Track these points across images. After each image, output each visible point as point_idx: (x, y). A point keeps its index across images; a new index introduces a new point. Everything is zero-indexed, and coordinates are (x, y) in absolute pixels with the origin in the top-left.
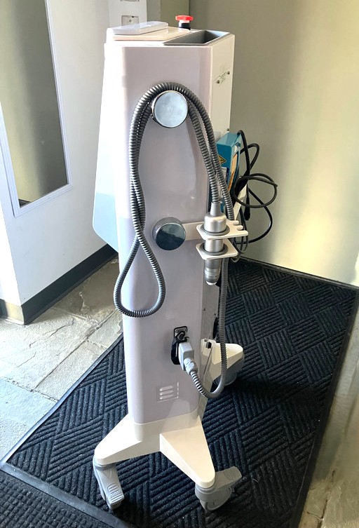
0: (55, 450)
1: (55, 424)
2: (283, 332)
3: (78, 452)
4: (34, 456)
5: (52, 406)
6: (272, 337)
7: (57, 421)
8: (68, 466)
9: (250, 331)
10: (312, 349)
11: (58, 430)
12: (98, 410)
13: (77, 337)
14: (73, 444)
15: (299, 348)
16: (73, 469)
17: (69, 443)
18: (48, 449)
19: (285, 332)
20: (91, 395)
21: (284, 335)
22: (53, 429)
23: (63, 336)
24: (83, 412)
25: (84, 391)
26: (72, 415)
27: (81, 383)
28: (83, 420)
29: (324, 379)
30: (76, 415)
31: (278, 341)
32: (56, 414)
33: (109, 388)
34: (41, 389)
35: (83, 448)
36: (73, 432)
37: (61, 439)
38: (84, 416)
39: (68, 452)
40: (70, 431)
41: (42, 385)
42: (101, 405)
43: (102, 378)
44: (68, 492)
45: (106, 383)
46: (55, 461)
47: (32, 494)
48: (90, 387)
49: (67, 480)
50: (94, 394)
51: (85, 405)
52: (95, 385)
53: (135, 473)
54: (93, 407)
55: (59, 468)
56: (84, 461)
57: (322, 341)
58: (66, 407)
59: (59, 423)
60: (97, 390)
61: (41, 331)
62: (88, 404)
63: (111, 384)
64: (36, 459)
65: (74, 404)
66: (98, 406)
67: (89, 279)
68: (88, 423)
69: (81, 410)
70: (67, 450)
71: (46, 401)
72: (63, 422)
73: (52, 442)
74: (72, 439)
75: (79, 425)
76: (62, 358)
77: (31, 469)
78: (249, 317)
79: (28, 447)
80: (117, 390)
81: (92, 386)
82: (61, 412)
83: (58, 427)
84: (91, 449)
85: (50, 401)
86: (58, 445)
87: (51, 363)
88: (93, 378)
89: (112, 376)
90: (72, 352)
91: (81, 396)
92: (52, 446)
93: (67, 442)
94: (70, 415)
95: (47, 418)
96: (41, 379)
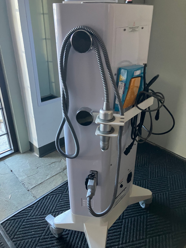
0: (23, 225)
1: (30, 211)
2: (166, 193)
3: (32, 231)
4: (13, 225)
5: (33, 201)
8: (25, 236)
11: (29, 215)
12: (51, 210)
13: (59, 169)
14: (32, 225)
16: (26, 239)
17: (31, 224)
18: (20, 224)
20: (52, 201)
21: (166, 195)
22: (28, 213)
23: (53, 166)
24: (45, 209)
25: (49, 198)
27: (50, 193)
28: (43, 213)
30: (40, 209)
32: (32, 206)
33: (62, 199)
34: (32, 191)
35: (36, 229)
37: (28, 221)
38: (44, 211)
39: (28, 228)
40: (34, 217)
41: (33, 189)
42: (54, 208)
43: (61, 193)
45: (61, 197)
46: (20, 231)
47: (3, 244)
48: (53, 197)
49: (21, 244)
50: (53, 201)
51: (47, 205)
52: (56, 196)
54: (50, 207)
55: (20, 236)
56: (32, 236)
58: (38, 203)
60: (56, 199)
61: (46, 160)
62: (48, 205)
63: (63, 198)
64: (13, 227)
65: (42, 203)
68: (44, 216)
70: (28, 227)
71: (32, 197)
72: (33, 211)
73: (24, 221)
74: (33, 222)
75: (40, 215)
76: (48, 178)
77: (8, 232)
78: (149, 180)
79: (12, 220)
80: (65, 202)
81: (54, 196)
82: (35, 205)
83: (30, 213)
84: (39, 231)
85: (33, 198)
86: (26, 223)
87: (42, 179)
88: (57, 192)
89: (65, 194)
90: (54, 176)
91: (47, 200)
92: (23, 223)
93: (30, 223)
94: (38, 208)
95: (28, 207)
96: (35, 186)
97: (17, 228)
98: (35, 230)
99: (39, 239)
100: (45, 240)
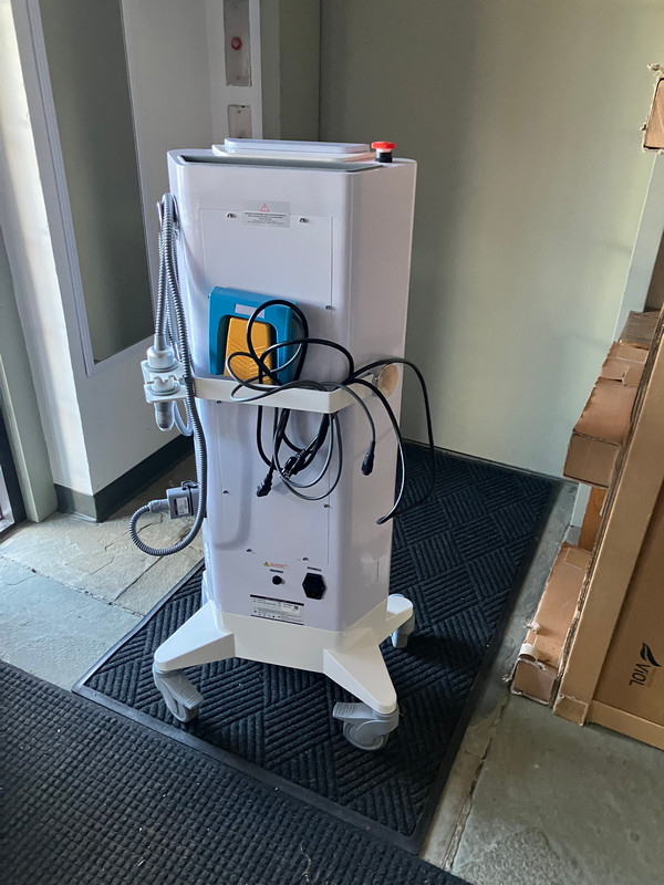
0: (144, 673)
1: (141, 642)
2: (445, 535)
4: (117, 678)
5: (136, 622)
6: (430, 541)
7: (145, 640)
10: (486, 558)
11: (146, 650)
13: (166, 538)
15: (467, 556)
18: (134, 671)
19: (449, 536)
20: (188, 609)
21: (446, 538)
22: (140, 649)
23: (147, 536)
25: (178, 605)
26: (164, 633)
27: (175, 594)
31: (438, 547)
32: (142, 632)
34: (122, 602)
41: (123, 597)
44: (162, 720)
46: (143, 686)
47: (116, 721)
48: (185, 601)
52: (193, 599)
53: (245, 701)
55: (149, 693)
57: (499, 547)
58: (155, 624)
59: (147, 642)
60: (196, 603)
61: (118, 530)
64: (121, 682)
65: (165, 621)
67: (183, 463)
71: (129, 616)
72: (152, 641)
73: (140, 663)
76: (147, 564)
77: (115, 693)
79: (108, 669)
81: (189, 598)
82: (149, 630)
83: (147, 647)
85: (134, 617)
86: (148, 667)
87: (134, 570)
88: (189, 589)
91: (174, 611)
92: (139, 669)
94: (161, 632)
95: (132, 635)
96: (122, 589)
97: (133, 682)
100: (213, 685)
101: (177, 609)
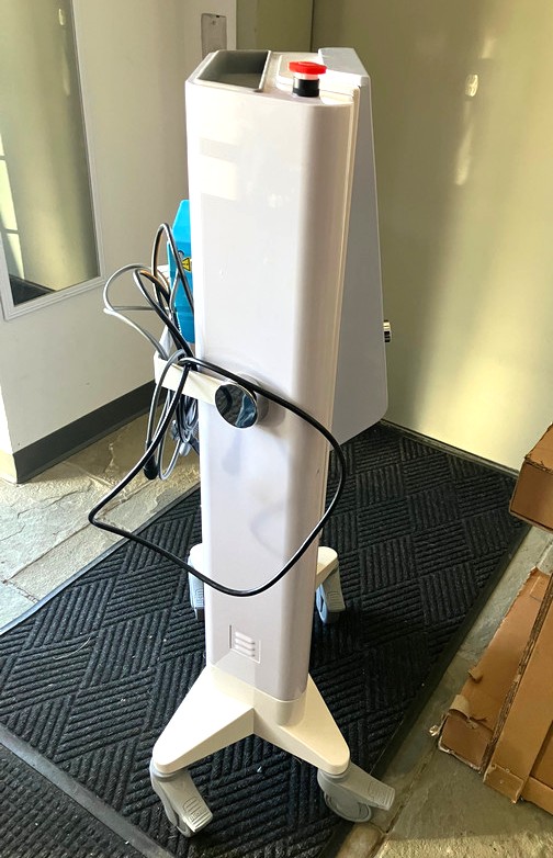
0: (16, 672)
1: (25, 634)
2: (405, 540)
3: (47, 681)
5: (27, 608)
6: (385, 546)
7: (29, 631)
8: (27, 698)
9: (353, 533)
10: (445, 573)
11: (27, 644)
12: (91, 624)
14: (43, 667)
15: (423, 569)
16: (33, 704)
17: (38, 665)
18: (5, 669)
19: (408, 541)
20: (88, 599)
21: (405, 545)
22: (21, 641)
23: (70, 506)
24: (71, 623)
25: (79, 592)
26: (54, 625)
27: (78, 579)
28: (67, 635)
29: (449, 621)
30: (58, 626)
31: (392, 553)
32: (30, 620)
33: (117, 591)
34: (19, 581)
35: (56, 675)
36: (48, 650)
37: (27, 658)
38: (69, 629)
39: (32, 678)
40: (44, 647)
41: (21, 576)
42: (98, 616)
43: (110, 576)
44: (19, 735)
45: (114, 584)
46: (11, 688)
48: (89, 588)
49: (21, 718)
50: (92, 599)
51: (75, 612)
52: (98, 586)
53: (122, 722)
54: (85, 617)
55: (14, 699)
56: (52, 694)
57: (463, 561)
58: (47, 612)
59: (32, 634)
60: (99, 593)
61: (43, 491)
62: (80, 611)
63: (121, 587)
65: (59, 610)
66: (94, 617)
67: (129, 425)
68: (74, 640)
69: (68, 620)
70: (32, 674)
71: (22, 599)
72: (37, 634)
73: (14, 660)
74: (44, 660)
75: (59, 642)
76: (60, 539)
78: (358, 510)
80: (128, 596)
81: (93, 586)
82: (38, 618)
83: (29, 639)
84: (67, 679)
85: (27, 601)
86: (22, 666)
87: (43, 544)
88: (97, 574)
89: (125, 575)
90: (77, 533)
91: (72, 599)
92: (12, 667)
93: (36, 662)
94: (51, 624)
95: (16, 623)
96: (23, 566)
98: (55, 678)
99: (73, 698)
100: (90, 697)
101: (76, 598)
